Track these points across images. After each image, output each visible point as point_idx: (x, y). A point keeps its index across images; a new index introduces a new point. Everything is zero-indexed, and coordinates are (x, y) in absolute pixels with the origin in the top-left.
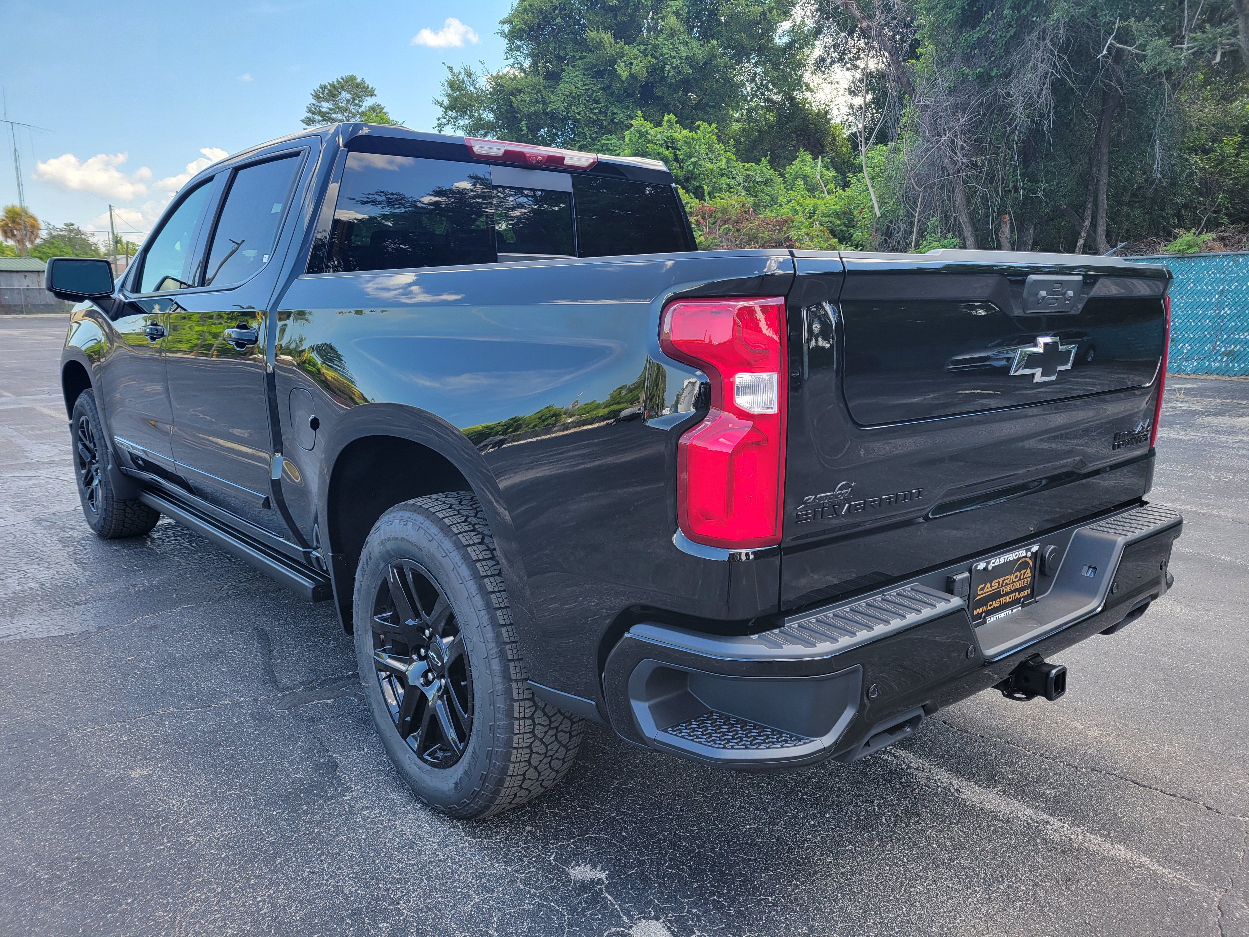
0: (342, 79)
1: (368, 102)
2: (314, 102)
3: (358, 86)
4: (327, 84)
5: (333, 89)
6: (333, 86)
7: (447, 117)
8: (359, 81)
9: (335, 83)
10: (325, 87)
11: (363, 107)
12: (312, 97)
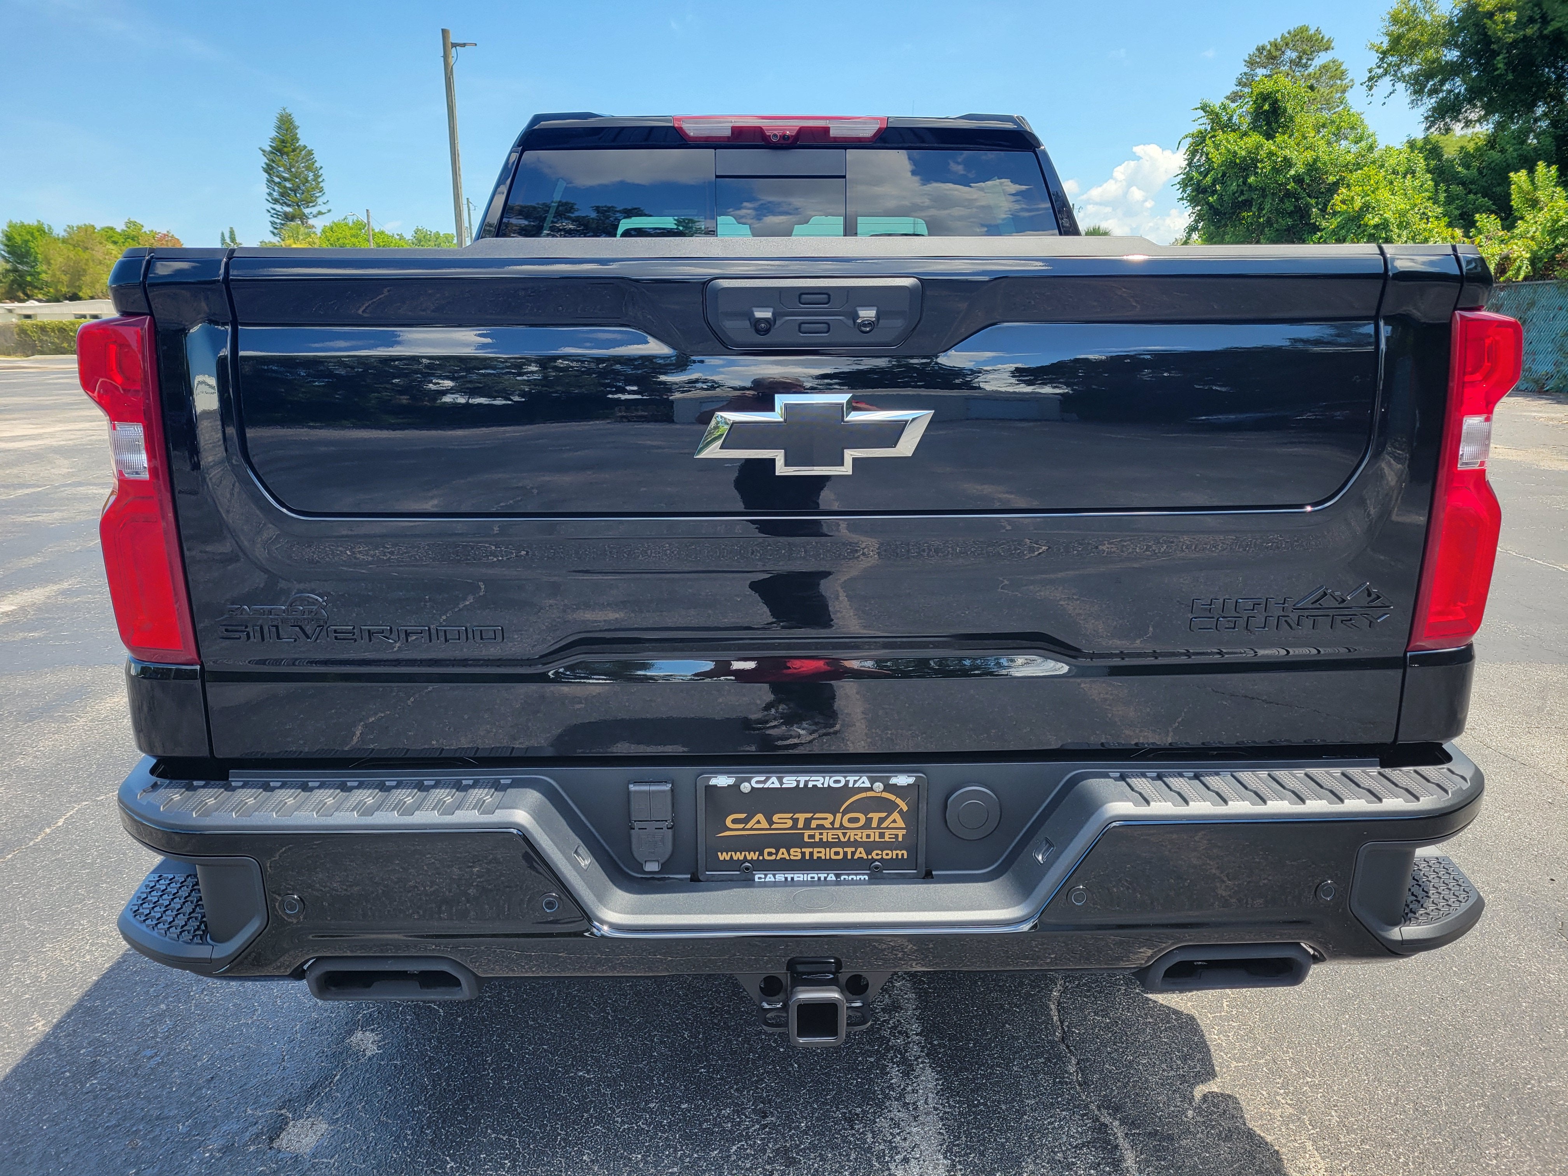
0: (1289, 33)
1: (1321, 59)
2: (1246, 70)
3: (1310, 39)
4: (1267, 44)
5: (1273, 50)
6: (1275, 45)
7: (1385, 65)
8: (1312, 32)
9: (1279, 40)
10: (1263, 48)
11: (1312, 67)
12: (1244, 63)
